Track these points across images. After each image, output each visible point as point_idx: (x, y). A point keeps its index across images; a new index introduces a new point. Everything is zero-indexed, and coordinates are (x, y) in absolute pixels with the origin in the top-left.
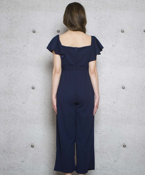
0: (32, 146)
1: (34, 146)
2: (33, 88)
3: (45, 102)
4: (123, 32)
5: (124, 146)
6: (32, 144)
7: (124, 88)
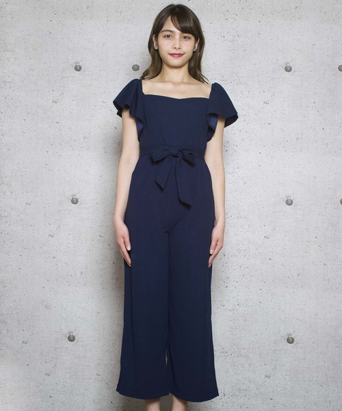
0: (71, 339)
1: (76, 338)
2: (75, 201)
3: (102, 235)
4: (288, 69)
5: (290, 341)
6: (71, 334)
7: (289, 203)
